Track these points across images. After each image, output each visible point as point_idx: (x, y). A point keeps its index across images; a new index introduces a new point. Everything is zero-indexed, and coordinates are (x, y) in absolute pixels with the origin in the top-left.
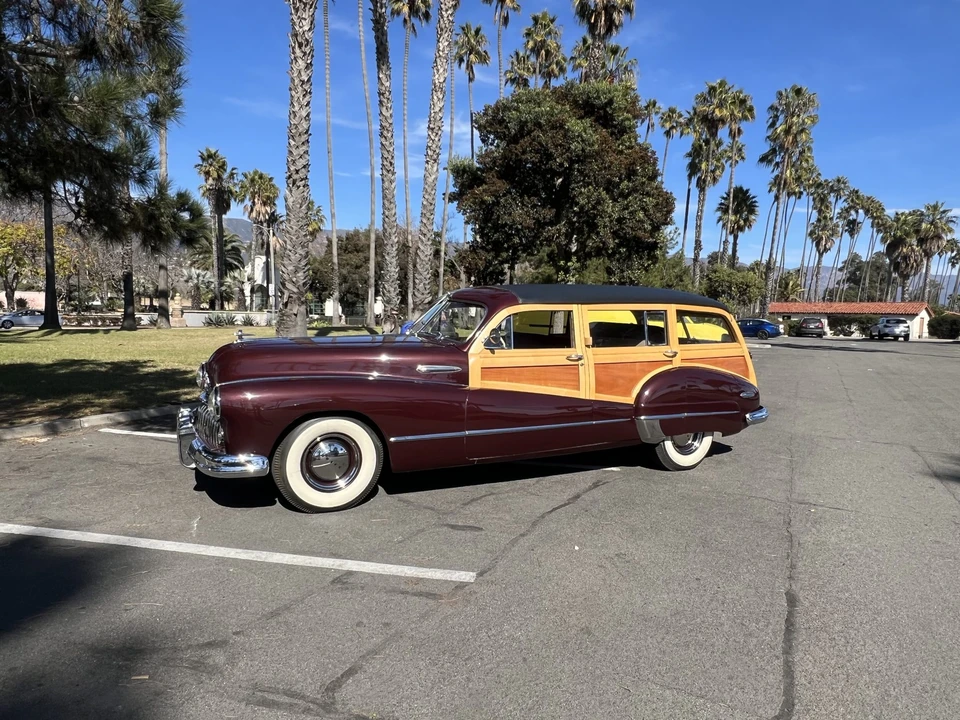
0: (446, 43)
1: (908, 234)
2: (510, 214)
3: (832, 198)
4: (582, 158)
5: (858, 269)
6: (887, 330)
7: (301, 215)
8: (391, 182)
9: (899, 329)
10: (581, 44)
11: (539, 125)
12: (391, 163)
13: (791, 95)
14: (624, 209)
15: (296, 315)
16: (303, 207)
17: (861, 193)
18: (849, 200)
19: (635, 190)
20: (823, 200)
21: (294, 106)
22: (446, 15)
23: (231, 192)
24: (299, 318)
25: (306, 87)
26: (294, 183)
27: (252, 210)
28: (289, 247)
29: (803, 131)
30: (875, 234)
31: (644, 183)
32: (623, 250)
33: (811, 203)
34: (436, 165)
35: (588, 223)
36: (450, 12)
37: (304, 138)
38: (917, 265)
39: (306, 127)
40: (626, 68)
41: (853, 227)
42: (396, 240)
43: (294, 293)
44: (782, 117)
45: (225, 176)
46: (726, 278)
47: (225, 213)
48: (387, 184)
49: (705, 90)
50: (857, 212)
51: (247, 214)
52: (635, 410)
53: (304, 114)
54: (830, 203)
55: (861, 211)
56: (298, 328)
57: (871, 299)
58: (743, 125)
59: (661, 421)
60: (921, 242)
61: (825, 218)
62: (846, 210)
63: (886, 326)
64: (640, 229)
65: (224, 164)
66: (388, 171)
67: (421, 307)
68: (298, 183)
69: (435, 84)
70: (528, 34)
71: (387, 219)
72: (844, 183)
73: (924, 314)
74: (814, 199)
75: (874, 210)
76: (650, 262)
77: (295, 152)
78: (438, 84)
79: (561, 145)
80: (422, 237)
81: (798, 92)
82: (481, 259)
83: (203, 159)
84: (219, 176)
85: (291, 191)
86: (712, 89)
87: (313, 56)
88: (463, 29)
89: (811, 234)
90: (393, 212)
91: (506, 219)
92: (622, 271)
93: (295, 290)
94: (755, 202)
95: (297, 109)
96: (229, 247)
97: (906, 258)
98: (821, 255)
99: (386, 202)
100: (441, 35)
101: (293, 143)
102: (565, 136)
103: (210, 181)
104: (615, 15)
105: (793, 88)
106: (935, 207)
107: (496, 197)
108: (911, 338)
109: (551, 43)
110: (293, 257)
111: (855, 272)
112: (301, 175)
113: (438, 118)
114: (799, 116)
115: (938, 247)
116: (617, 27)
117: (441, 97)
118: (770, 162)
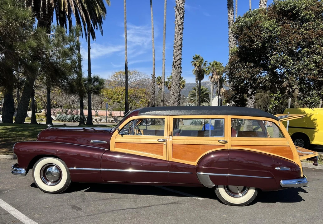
7: (177, 79)
21: (175, 36)
23: (204, 71)
25: (181, 27)
27: (212, 77)
37: (179, 47)
39: (180, 43)
45: (203, 65)
47: (202, 80)
51: (210, 80)
52: (197, 169)
53: (179, 38)
59: (210, 176)
65: (202, 60)
68: (176, 67)
77: (175, 54)
83: (194, 59)
84: (200, 65)
87: (184, 14)
95: (176, 36)
96: (204, 93)
101: (175, 50)
103: (196, 67)
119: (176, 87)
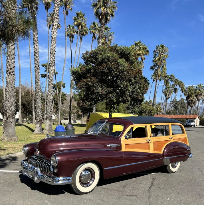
0: (56, 23)
1: (192, 94)
2: (97, 89)
3: (170, 81)
4: (123, 72)
5: (176, 104)
6: (189, 124)
8: (39, 73)
9: (192, 124)
10: (93, 24)
11: (108, 60)
12: (38, 66)
13: (160, 47)
14: (133, 89)
15: (11, 122)
16: (13, 82)
17: (178, 80)
18: (175, 82)
19: (136, 82)
20: (167, 82)
22: (56, 13)
24: (12, 123)
26: (10, 73)
28: (8, 97)
29: (164, 59)
30: (182, 93)
31: (139, 80)
32: (133, 102)
33: (164, 82)
34: (53, 67)
35: (123, 93)
36: (57, 12)
37: (13, 57)
38: (195, 103)
40: (110, 35)
41: (175, 90)
42: (40, 94)
43: (10, 114)
44: (157, 55)
46: (145, 108)
48: (37, 73)
49: (134, 44)
50: (177, 86)
52: (163, 156)
53: (13, 48)
54: (169, 82)
55: (178, 85)
56: (12, 127)
57: (180, 114)
58: (145, 56)
59: (170, 159)
60: (196, 96)
61: (168, 87)
62: (174, 85)
63: (189, 123)
64: (139, 95)
66: (37, 69)
67: (49, 118)
69: (52, 38)
70: (75, 19)
71: (37, 86)
72: (173, 76)
73: (197, 118)
74: (164, 81)
75: (181, 86)
76: (140, 106)
77: (10, 62)
78: (54, 38)
79: (116, 67)
80: (49, 93)
81: (163, 47)
82: (86, 104)
85: (9, 76)
86: (136, 44)
88: (50, 14)
89: (164, 93)
90: (39, 83)
91: (96, 91)
92: (132, 109)
93: (11, 113)
94: (149, 82)
97: (192, 101)
98: (167, 99)
99: (37, 80)
100: (54, 20)
101: (9, 58)
102: (117, 64)
104: (108, 17)
105: (161, 45)
106: (200, 85)
107: (93, 83)
108: (196, 126)
109: (83, 23)
110: (10, 101)
111: (176, 105)
112: (12, 70)
113: (54, 50)
114: (163, 55)
115: (201, 98)
116: (108, 21)
117: (55, 42)
118: (153, 69)
119: (12, 91)
